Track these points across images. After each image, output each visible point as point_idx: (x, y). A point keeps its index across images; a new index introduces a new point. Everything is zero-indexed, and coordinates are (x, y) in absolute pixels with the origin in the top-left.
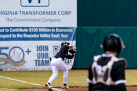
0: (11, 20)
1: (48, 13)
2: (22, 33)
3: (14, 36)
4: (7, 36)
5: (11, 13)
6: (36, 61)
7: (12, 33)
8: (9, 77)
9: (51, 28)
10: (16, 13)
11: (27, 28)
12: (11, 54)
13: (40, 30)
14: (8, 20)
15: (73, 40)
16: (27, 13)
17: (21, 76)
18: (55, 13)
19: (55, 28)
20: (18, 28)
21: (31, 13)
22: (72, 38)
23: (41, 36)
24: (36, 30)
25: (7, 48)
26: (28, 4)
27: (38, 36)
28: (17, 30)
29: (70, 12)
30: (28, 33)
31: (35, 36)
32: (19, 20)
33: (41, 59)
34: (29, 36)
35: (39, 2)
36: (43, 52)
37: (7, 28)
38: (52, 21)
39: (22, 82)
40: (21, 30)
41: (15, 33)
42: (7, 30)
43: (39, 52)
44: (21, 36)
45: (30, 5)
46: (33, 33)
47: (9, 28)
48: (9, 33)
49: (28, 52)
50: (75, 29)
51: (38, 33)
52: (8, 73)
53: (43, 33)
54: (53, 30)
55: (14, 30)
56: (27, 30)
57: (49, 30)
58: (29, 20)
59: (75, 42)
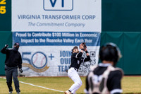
0: (34, 25)
1: (72, 17)
2: (45, 38)
3: (37, 41)
4: (30, 41)
5: (33, 17)
6: (59, 66)
7: (34, 38)
8: (31, 83)
9: (74, 33)
10: (39, 17)
11: (50, 32)
12: (34, 59)
13: (64, 35)
14: (31, 24)
15: (97, 45)
16: (50, 17)
17: (44, 82)
18: (79, 17)
19: (79, 33)
20: (41, 32)
21: (54, 17)
22: (96, 43)
23: (65, 40)
24: (59, 35)
25: (30, 53)
26: (51, 8)
27: (61, 41)
28: (40, 35)
29: (94, 17)
30: (51, 38)
31: (58, 41)
32: (41, 25)
33: (64, 65)
34: (52, 41)
35: (63, 6)
36: (66, 57)
37: (30, 32)
38: (75, 25)
39: (45, 88)
40: (44, 35)
41: (38, 38)
42: (29, 35)
43: (62, 57)
44: (44, 41)
45: (53, 8)
46: (56, 38)
47: (31, 33)
48: (31, 38)
49: (51, 57)
50: (99, 34)
51: (62, 38)
52: (30, 79)
53: (67, 38)
54: (77, 35)
55: (36, 35)
56: (50, 35)
57: (73, 35)
58: (52, 24)
59: (99, 47)
